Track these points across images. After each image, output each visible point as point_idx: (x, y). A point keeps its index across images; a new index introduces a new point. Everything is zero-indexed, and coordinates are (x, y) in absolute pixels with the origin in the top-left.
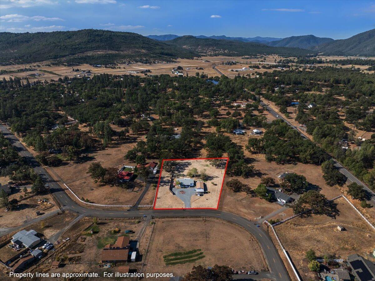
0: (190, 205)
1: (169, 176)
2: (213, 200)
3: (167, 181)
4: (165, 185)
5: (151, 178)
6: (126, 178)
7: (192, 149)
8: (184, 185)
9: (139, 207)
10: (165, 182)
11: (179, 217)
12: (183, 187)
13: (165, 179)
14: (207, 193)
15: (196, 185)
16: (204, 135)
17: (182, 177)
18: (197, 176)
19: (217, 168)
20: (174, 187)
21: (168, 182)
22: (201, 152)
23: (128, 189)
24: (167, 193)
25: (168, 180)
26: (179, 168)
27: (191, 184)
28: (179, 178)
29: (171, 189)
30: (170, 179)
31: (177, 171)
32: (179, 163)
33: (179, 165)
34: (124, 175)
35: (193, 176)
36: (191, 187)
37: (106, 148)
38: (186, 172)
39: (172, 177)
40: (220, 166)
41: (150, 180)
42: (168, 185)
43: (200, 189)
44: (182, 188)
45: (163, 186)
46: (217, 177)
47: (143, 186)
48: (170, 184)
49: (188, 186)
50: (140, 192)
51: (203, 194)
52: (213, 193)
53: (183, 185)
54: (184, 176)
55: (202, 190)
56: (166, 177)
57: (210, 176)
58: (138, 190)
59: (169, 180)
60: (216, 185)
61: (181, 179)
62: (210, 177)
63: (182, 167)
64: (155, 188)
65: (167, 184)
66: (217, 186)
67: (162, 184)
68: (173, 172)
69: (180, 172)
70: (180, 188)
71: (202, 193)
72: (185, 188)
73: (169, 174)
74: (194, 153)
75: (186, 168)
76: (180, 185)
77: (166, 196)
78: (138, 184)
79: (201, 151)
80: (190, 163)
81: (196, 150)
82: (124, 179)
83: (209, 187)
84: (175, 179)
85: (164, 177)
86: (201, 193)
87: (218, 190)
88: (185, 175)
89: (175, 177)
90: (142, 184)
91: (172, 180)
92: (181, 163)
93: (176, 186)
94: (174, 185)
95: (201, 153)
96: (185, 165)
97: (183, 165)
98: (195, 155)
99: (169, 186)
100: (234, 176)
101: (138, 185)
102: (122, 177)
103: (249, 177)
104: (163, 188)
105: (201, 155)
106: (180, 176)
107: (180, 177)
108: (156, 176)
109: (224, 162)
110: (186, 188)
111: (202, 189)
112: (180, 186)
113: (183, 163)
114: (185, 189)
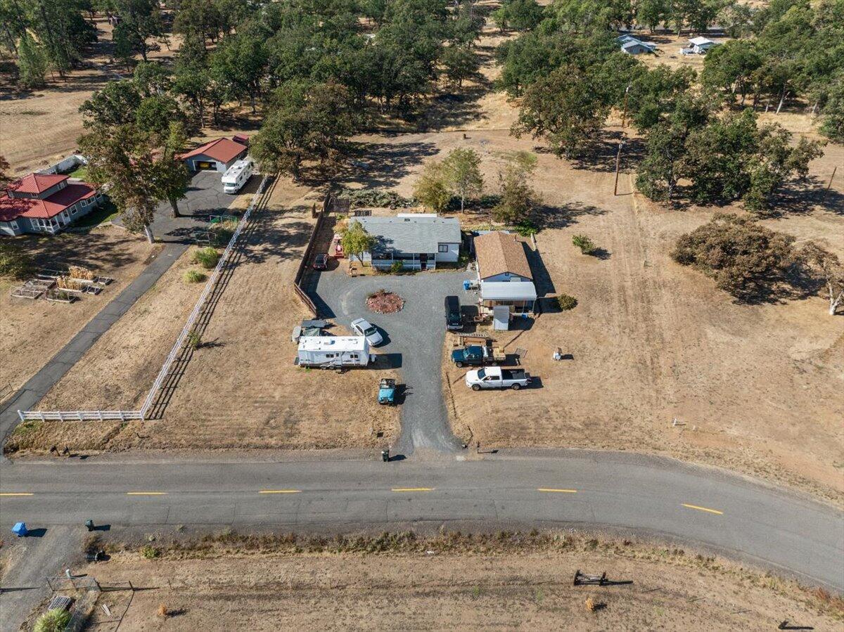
0: (443, 411)
1: (310, 203)
2: (610, 363)
3: (292, 231)
4: (272, 253)
5: (198, 215)
6: (39, 211)
7: (437, 95)
8: (398, 256)
9: (30, 425)
10: (279, 238)
11: (343, 544)
12: (389, 264)
13: (279, 223)
14: (555, 306)
15: (473, 257)
16: (489, 54)
17: (388, 210)
18: (472, 205)
19: (581, 168)
20: (332, 264)
21: (298, 240)
22: (480, 106)
23: (23, 276)
24: (279, 307)
25: (298, 225)
26: (370, 168)
27: (440, 244)
28: (368, 213)
29: (307, 281)
30: (314, 222)
31: (358, 180)
32: (373, 146)
33: (375, 156)
34: (28, 195)
35: (454, 205)
36: (441, 265)
37: (37, 93)
38: (407, 187)
39: (329, 208)
40: (594, 160)
41: (191, 223)
42: (296, 255)
43: (505, 277)
44: (382, 271)
45: (259, 260)
46: (590, 210)
47: (131, 260)
48: (304, 249)
49: (423, 258)
50: (99, 298)
51: (530, 314)
52: (597, 308)
53: (388, 257)
54: (396, 203)
55: (525, 290)
56: (291, 211)
57: (551, 205)
58: (84, 288)
59: (306, 226)
60: (601, 254)
61: (379, 222)
62: (554, 211)
63: (388, 162)
64: (205, 272)
65: (288, 250)
66: (608, 263)
67: (257, 249)
68: (336, 186)
69: (374, 184)
70: (370, 270)
71: (518, 305)
72: (402, 271)
73: (312, 194)
74: (450, 108)
75: (408, 168)
76: (372, 252)
77: (265, 333)
78: (107, 247)
79: (479, 102)
80: (432, 145)
81: (460, 99)
82: (23, 222)
83: (559, 265)
84: (346, 221)
85: (282, 212)
86: (518, 309)
87: (622, 289)
88: (404, 201)
89: (344, 206)
90: (133, 248)
91: (326, 224)
92: (383, 145)
93: (342, 262)
94: (332, 253)
95: (480, 110)
96: (403, 154)
97: (393, 155)
98: (456, 116)
99: (298, 262)
100: (687, 205)
101: (103, 254)
102: (19, 204)
103: (780, 210)
104: (259, 269)
105: (485, 117)
106: (375, 204)
107: (374, 211)
108: (231, 207)
109: (607, 144)
110: (411, 271)
111: (523, 279)
112: (367, 258)
113: (392, 147)
114: (405, 279)
